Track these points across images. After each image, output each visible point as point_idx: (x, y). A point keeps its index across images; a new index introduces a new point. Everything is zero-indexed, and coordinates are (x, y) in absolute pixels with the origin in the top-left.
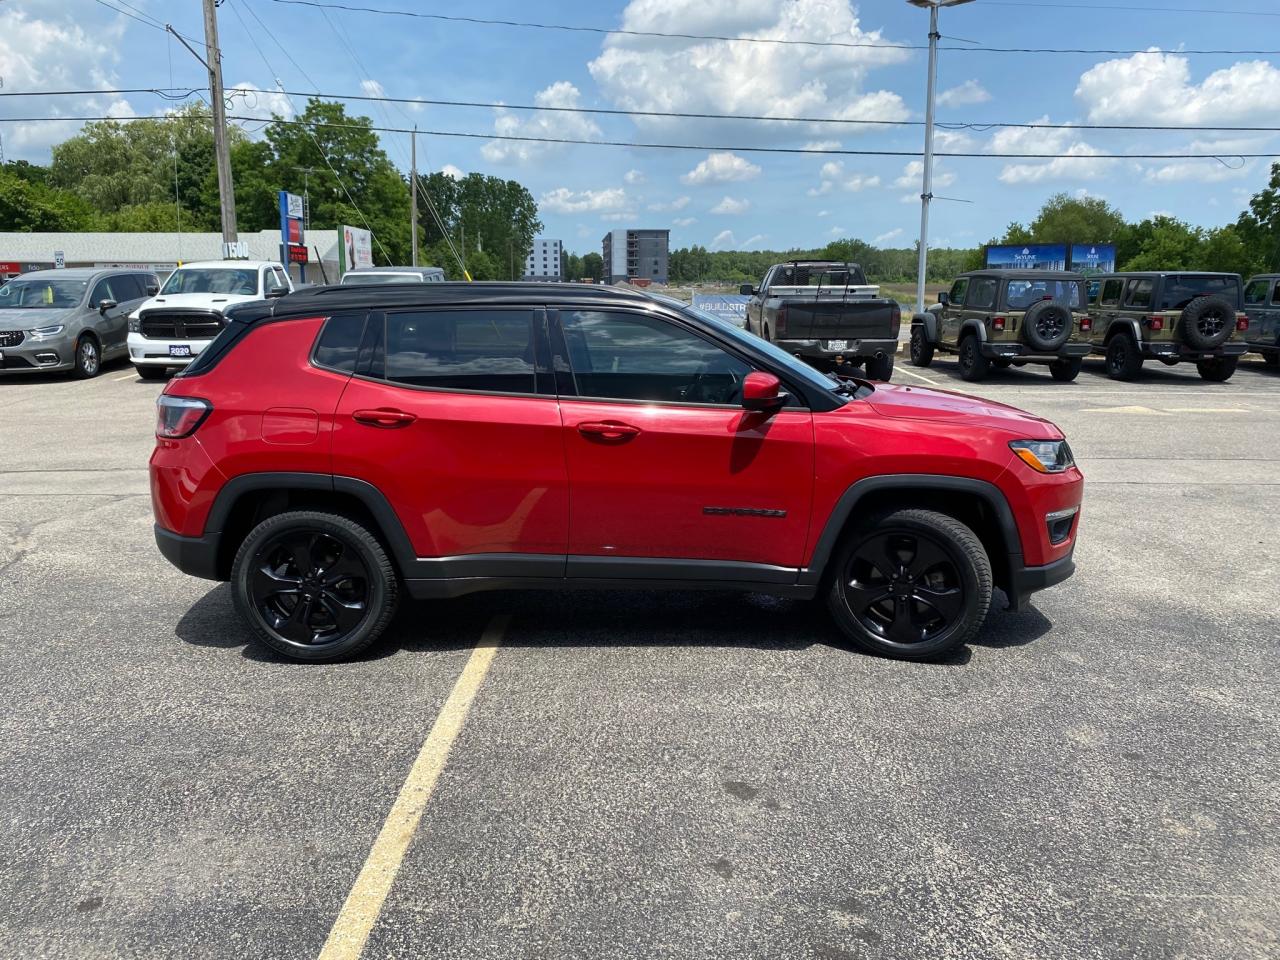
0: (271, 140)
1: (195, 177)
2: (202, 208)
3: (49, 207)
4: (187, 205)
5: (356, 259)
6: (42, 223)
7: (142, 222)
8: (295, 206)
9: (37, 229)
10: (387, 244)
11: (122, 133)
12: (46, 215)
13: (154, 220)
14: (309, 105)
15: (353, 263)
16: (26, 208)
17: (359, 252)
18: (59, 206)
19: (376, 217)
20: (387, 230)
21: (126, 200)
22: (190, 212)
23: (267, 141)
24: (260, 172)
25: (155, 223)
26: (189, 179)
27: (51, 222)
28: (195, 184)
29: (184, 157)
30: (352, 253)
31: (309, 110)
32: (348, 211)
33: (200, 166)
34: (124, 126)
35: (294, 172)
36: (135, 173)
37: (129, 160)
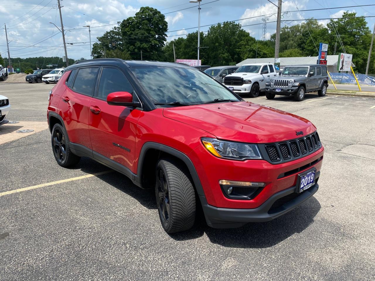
0: (328, 27)
1: (305, 41)
2: (305, 50)
3: (265, 52)
4: (301, 49)
5: (344, 64)
6: (263, 56)
7: (287, 55)
8: (325, 47)
9: (261, 58)
10: (362, 59)
11: (289, 30)
12: (264, 54)
13: (291, 54)
14: (344, 14)
15: (343, 65)
16: (260, 52)
17: (346, 62)
18: (268, 51)
19: (360, 50)
20: (363, 54)
21: (286, 49)
22: (301, 51)
23: (327, 28)
24: (323, 38)
25: (291, 55)
26: (303, 41)
27: (265, 56)
28: (305, 43)
29: (303, 35)
30: (343, 62)
31: (343, 16)
32: (350, 48)
33: (307, 37)
34: (290, 28)
35: (334, 37)
36: (290, 41)
37: (289, 37)
